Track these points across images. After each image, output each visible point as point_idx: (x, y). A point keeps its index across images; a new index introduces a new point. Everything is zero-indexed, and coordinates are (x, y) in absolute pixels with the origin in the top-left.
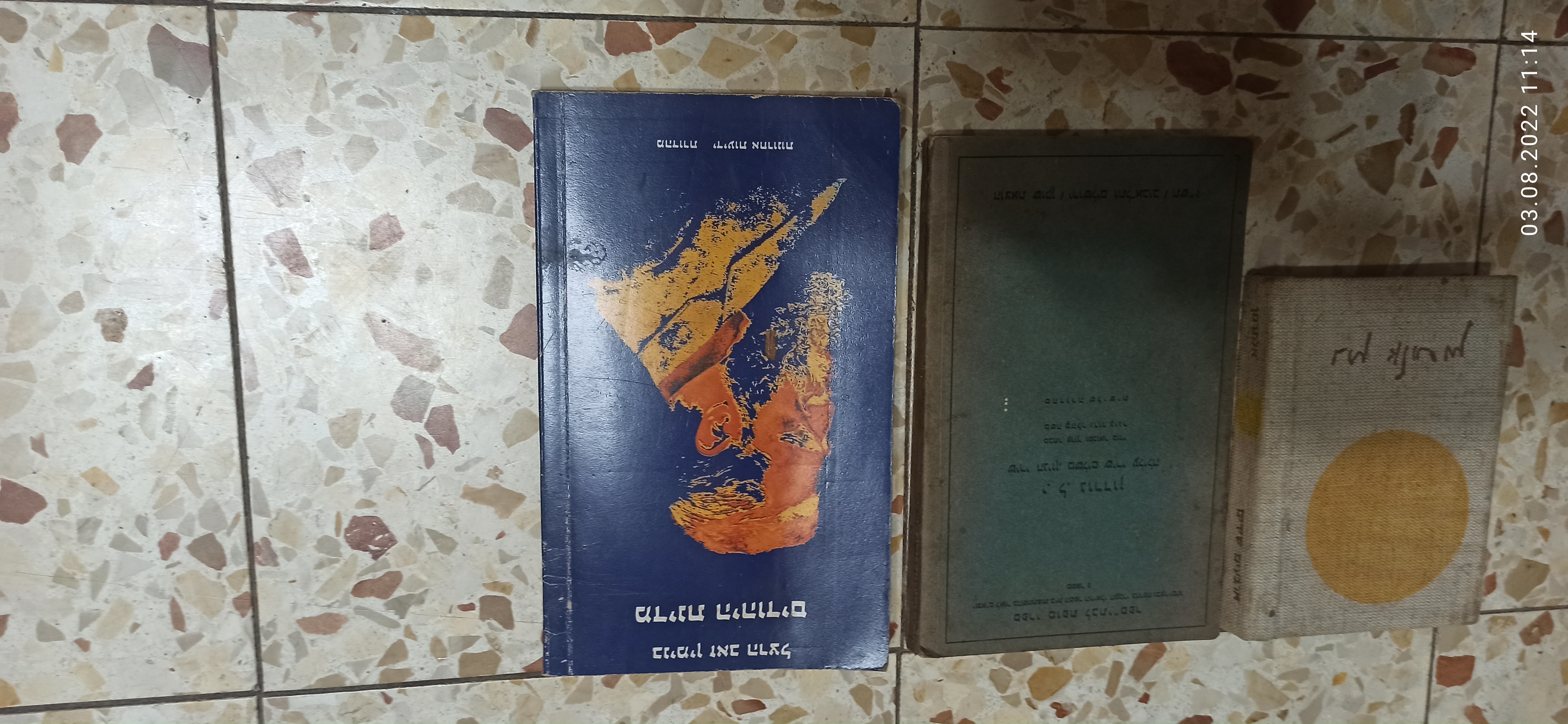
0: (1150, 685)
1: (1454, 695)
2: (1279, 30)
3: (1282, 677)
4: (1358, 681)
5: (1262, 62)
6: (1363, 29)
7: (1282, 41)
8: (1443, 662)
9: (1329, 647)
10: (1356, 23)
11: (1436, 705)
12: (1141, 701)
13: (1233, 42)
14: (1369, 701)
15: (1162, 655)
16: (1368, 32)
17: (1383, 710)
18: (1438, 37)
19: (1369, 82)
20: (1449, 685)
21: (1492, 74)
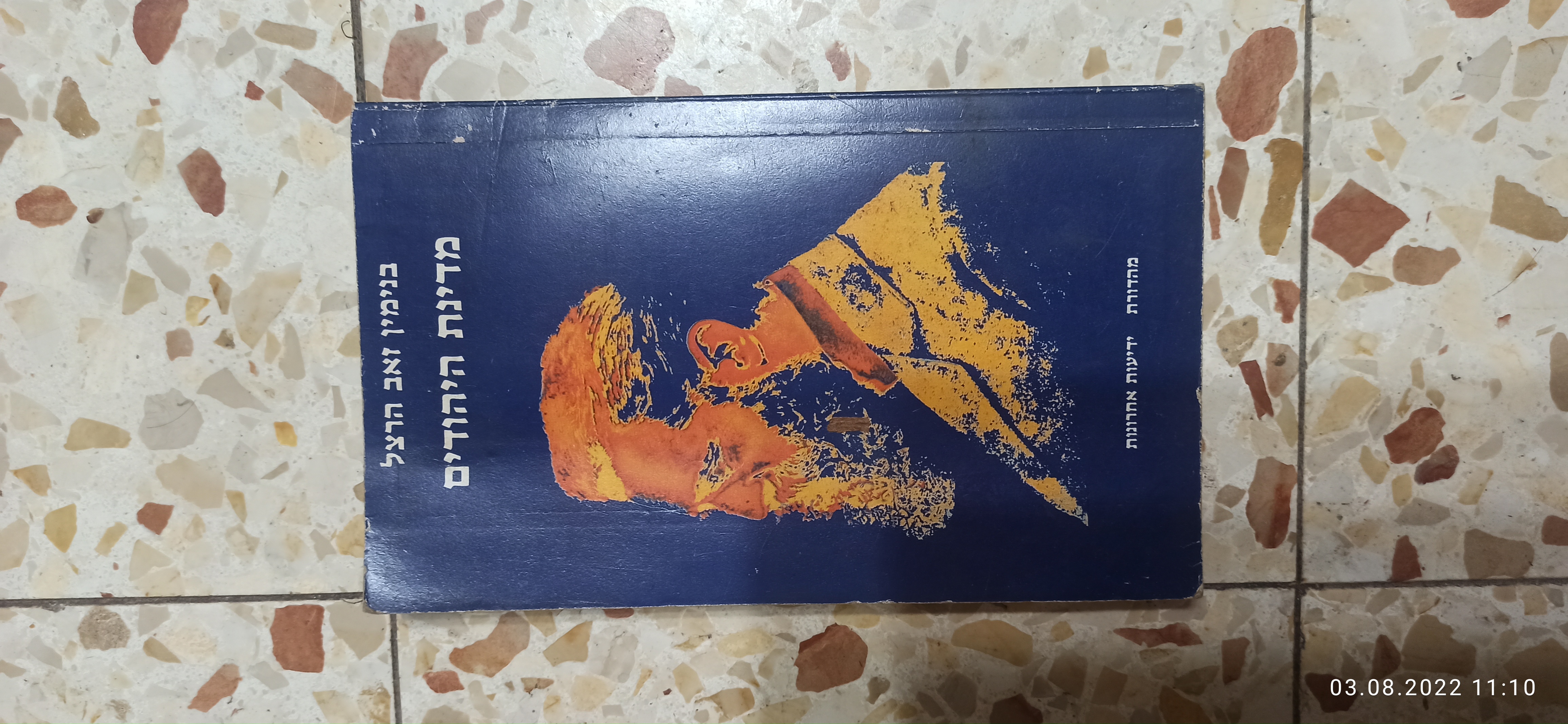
0: (276, 99)
1: (257, 641)
2: (1313, 212)
3: (290, 330)
4: (284, 467)
5: (1265, 188)
6: (1316, 352)
7: (1297, 218)
8: (314, 614)
9: (339, 411)
10: (1325, 337)
11: (239, 612)
12: (251, 84)
13: (1297, 137)
14: (247, 490)
15: (326, 116)
16: (1312, 360)
17: (232, 520)
18: (1306, 479)
19: (1237, 370)
20: (275, 631)
21: (1251, 579)
